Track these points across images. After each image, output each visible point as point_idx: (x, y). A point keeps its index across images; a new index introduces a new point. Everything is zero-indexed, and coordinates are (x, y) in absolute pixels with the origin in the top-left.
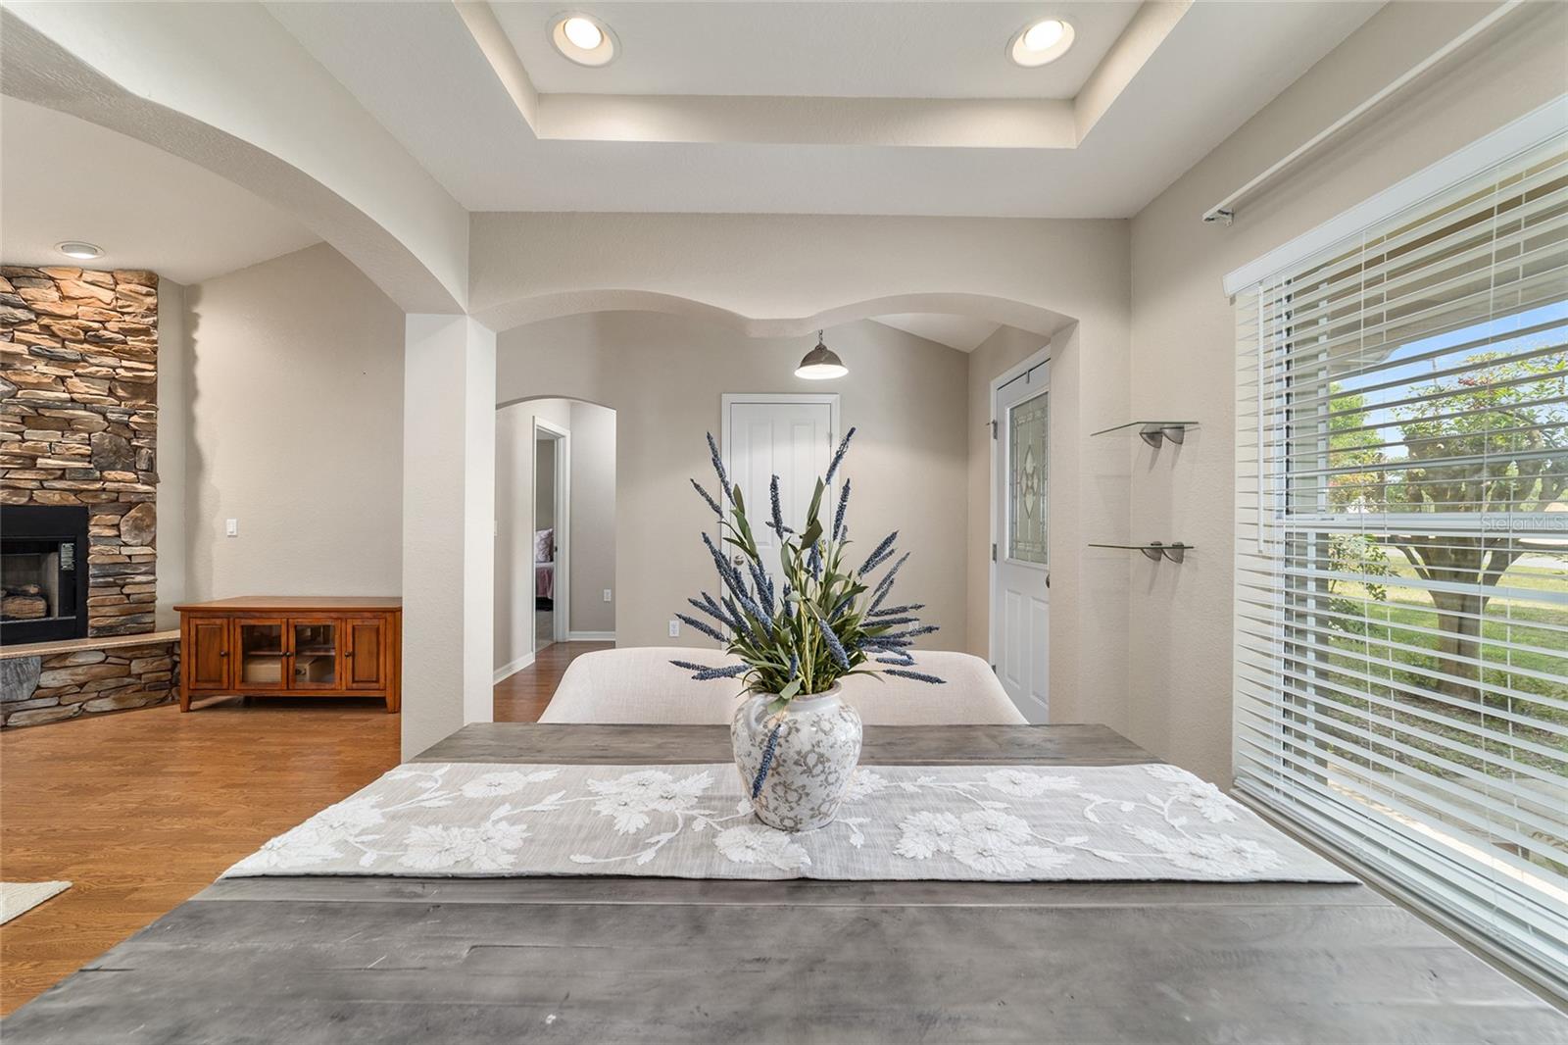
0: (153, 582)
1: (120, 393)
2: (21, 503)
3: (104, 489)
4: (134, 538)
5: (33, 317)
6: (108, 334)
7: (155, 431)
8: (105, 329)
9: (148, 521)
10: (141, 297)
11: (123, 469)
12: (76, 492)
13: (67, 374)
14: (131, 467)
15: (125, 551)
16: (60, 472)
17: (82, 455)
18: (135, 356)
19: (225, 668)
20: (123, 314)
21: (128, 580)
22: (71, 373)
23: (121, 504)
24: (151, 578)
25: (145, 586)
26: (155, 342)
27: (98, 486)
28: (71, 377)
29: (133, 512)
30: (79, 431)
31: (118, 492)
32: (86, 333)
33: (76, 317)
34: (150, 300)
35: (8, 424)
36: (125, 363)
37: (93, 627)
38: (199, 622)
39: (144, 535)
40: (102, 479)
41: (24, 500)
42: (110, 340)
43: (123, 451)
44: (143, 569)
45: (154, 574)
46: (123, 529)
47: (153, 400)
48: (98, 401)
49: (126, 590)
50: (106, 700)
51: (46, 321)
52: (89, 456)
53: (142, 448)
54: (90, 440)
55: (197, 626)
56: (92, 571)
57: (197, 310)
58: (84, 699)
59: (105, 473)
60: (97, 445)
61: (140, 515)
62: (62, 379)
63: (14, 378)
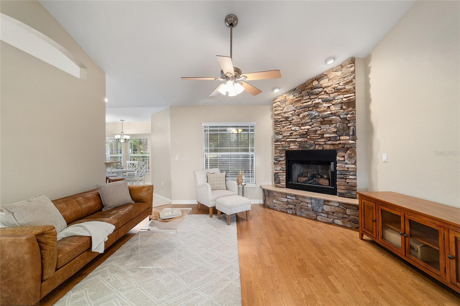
0: (356, 179)
1: (344, 107)
2: (321, 149)
3: (340, 143)
4: (349, 161)
5: (322, 90)
6: (340, 87)
7: (355, 119)
8: (340, 86)
9: (353, 155)
10: (349, 69)
11: (345, 136)
12: (333, 145)
13: (330, 105)
14: (348, 135)
15: (347, 166)
16: (329, 138)
17: (334, 132)
18: (348, 92)
19: (375, 227)
20: (344, 78)
21: (347, 177)
22: (331, 105)
23: (345, 148)
24: (355, 177)
25: (353, 180)
26: (354, 84)
27: (338, 142)
28: (331, 106)
29: (348, 152)
30: (333, 124)
31: (344, 144)
32: (334, 89)
33: (332, 85)
34: (353, 69)
35: (318, 125)
36: (345, 96)
37: (338, 192)
38: (365, 201)
39: (352, 160)
40: (340, 140)
41: (321, 148)
42: (341, 89)
43: (345, 129)
44: (352, 173)
45: (356, 176)
46: (345, 158)
47: (354, 107)
48: (338, 112)
49: (347, 181)
50: (340, 221)
51: (325, 89)
52: (336, 132)
53: (351, 126)
54: (336, 126)
55: (364, 203)
56: (338, 173)
57: (370, 65)
58: (334, 218)
59: (341, 137)
60: (339, 128)
61: (350, 152)
62: (329, 107)
63: (319, 110)
